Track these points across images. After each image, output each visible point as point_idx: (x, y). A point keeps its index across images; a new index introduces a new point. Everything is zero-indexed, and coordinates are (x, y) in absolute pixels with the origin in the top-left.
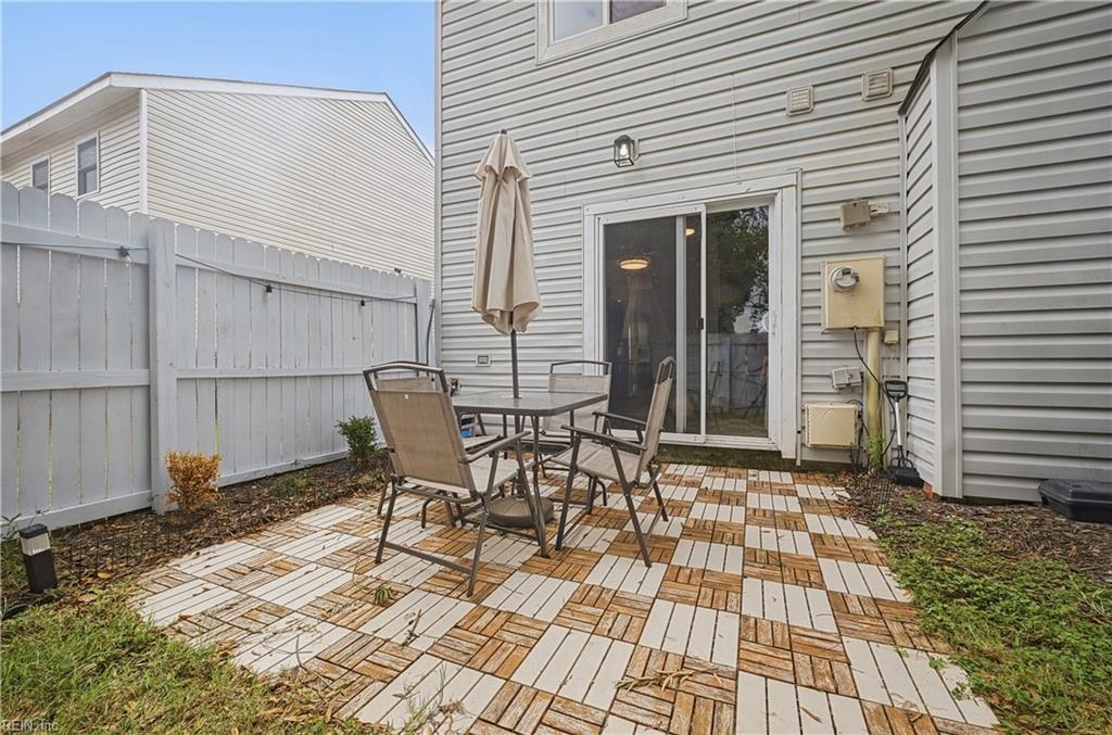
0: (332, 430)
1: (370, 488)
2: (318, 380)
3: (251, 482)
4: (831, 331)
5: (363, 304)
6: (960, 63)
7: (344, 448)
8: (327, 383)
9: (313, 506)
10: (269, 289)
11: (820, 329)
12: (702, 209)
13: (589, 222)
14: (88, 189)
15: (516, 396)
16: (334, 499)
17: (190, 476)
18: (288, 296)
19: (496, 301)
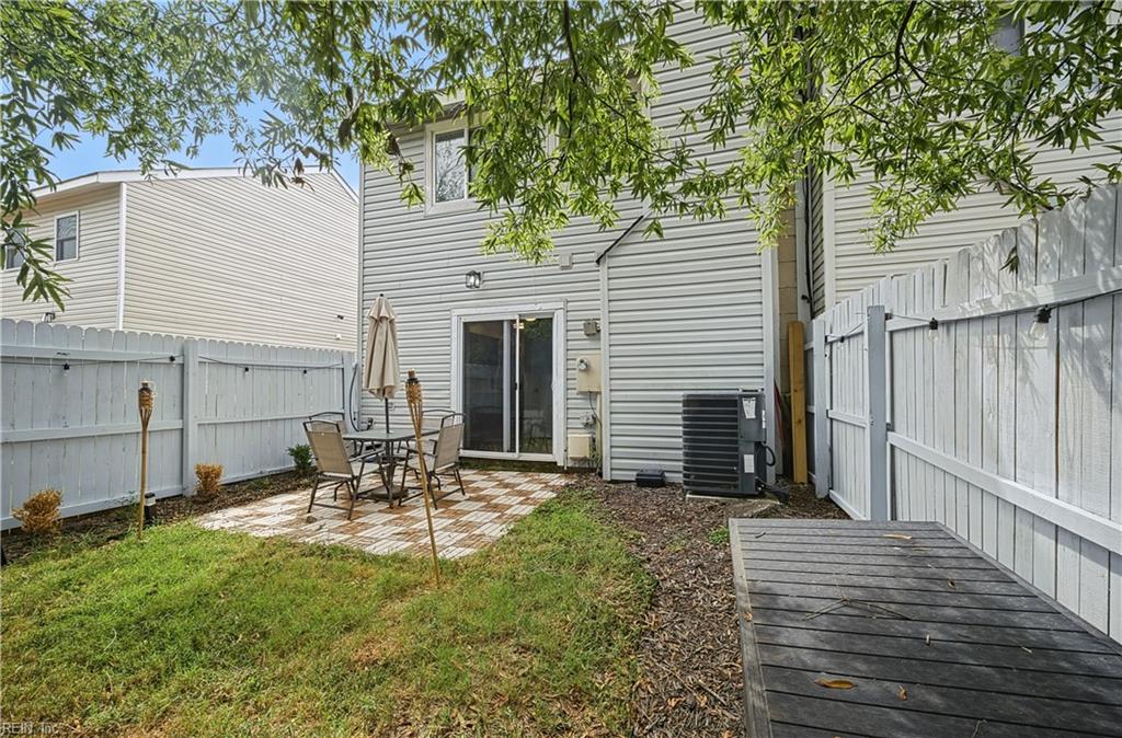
0: (283, 452)
1: (306, 486)
2: (275, 423)
3: (234, 483)
4: (581, 393)
5: (305, 372)
6: (609, 268)
7: (292, 464)
8: (281, 424)
9: (273, 494)
10: (247, 369)
11: (575, 392)
12: (517, 317)
13: (454, 319)
14: (65, 256)
15: (388, 432)
16: (287, 491)
17: (208, 476)
18: (257, 373)
19: (375, 384)
